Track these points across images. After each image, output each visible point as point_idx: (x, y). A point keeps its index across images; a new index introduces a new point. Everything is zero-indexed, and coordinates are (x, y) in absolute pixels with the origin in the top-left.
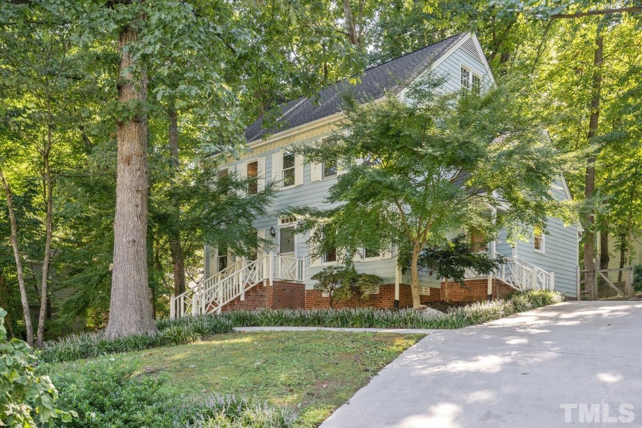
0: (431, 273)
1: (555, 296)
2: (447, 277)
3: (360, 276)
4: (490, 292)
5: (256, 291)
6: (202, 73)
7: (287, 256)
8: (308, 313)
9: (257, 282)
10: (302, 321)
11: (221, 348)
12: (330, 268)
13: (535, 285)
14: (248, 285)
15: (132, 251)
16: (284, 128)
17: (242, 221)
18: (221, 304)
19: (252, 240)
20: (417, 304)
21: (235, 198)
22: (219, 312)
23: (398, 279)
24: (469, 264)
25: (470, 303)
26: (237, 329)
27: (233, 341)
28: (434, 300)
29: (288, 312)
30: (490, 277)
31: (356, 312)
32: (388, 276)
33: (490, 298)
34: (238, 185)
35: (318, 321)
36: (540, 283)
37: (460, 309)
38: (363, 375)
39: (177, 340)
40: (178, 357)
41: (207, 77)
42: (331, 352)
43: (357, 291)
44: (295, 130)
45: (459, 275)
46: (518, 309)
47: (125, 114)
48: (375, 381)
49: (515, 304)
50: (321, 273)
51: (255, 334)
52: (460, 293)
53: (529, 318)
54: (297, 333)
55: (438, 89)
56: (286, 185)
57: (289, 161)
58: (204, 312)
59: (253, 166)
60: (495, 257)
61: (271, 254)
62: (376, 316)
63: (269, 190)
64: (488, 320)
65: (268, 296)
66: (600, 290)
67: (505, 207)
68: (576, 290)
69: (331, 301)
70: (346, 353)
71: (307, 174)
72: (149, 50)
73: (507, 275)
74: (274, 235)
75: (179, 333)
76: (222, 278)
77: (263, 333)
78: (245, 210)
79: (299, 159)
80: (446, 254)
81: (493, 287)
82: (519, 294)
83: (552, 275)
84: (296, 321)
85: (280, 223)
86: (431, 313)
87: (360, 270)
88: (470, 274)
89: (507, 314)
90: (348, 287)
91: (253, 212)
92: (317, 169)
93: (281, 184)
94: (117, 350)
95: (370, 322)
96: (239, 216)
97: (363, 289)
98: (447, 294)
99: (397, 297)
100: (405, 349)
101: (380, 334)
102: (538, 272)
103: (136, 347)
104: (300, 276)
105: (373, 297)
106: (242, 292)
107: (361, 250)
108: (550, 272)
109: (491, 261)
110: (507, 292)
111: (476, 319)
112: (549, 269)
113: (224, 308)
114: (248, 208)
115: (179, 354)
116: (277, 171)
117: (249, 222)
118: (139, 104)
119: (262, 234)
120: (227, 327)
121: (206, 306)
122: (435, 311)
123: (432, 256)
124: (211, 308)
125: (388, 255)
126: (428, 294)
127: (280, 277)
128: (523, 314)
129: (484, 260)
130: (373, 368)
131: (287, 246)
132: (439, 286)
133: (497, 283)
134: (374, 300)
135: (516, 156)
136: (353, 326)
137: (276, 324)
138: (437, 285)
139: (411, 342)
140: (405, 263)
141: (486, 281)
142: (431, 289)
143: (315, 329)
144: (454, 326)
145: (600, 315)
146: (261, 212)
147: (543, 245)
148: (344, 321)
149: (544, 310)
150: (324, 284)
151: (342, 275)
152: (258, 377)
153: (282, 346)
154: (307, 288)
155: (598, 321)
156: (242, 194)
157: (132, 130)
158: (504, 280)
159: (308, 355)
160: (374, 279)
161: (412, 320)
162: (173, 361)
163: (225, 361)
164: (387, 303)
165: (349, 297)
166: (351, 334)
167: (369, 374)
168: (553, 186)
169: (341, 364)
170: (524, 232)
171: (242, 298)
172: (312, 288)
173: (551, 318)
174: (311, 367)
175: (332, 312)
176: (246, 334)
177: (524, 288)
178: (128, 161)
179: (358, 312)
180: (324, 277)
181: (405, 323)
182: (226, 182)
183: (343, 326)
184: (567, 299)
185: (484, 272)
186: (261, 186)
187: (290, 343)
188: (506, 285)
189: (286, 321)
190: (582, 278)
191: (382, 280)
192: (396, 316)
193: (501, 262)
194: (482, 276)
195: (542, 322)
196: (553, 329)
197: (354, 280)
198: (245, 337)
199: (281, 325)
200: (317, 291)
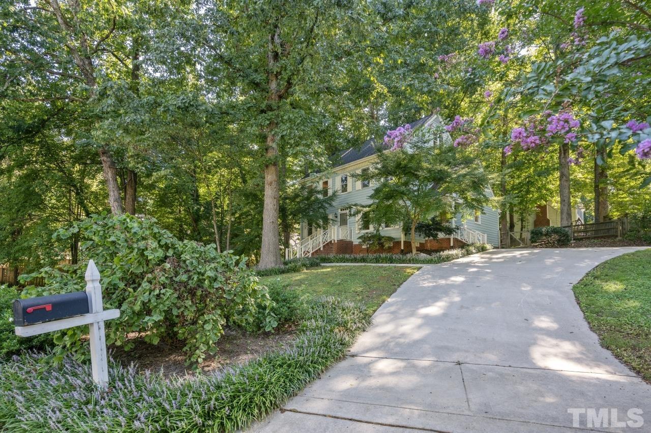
0: (420, 235)
1: (488, 246)
2: (429, 237)
3: (383, 237)
4: (452, 245)
5: (328, 246)
6: (310, 141)
7: (344, 227)
8: (358, 256)
9: (329, 241)
10: (355, 260)
11: (318, 274)
12: (367, 233)
13: (476, 240)
14: (324, 242)
15: (272, 227)
16: (342, 164)
17: (321, 210)
18: (311, 252)
19: (326, 220)
20: (414, 251)
21: (317, 199)
22: (310, 256)
23: (403, 238)
24: (441, 230)
25: (443, 251)
26: (323, 264)
27: (322, 270)
28: (422, 249)
29: (347, 256)
30: (452, 237)
31: (383, 255)
32: (398, 237)
33: (453, 248)
34: (319, 192)
35: (363, 260)
36: (479, 240)
37: (438, 253)
38: (393, 287)
39: (295, 270)
40: (298, 278)
41: (312, 143)
42: (374, 275)
43: (382, 245)
44: (347, 165)
45: (435, 236)
46: (469, 253)
47: (270, 162)
48: (399, 290)
49: (467, 251)
50: (362, 236)
51: (332, 267)
52: (435, 245)
53: (476, 258)
54: (354, 266)
55: (426, 145)
56: (343, 192)
57: (344, 180)
58: (303, 256)
59: (326, 183)
60: (454, 226)
61: (336, 227)
62: (394, 258)
63: (334, 194)
64: (454, 259)
65: (335, 248)
66: (511, 242)
67: (461, 201)
68: (498, 243)
69: (368, 250)
70: (382, 276)
71: (354, 186)
72: (284, 133)
73: (461, 236)
74: (336, 217)
75: (296, 266)
76: (311, 239)
77: (336, 266)
78: (322, 205)
79: (350, 180)
80: (428, 226)
81: (454, 242)
82: (468, 245)
83: (486, 235)
84: (352, 260)
85: (339, 211)
86: (423, 256)
87: (382, 234)
88: (441, 235)
89: (463, 256)
90: (377, 243)
91: (327, 205)
92: (359, 184)
93: (340, 191)
94: (267, 275)
95: (391, 261)
96: (319, 208)
97: (385, 244)
98: (429, 246)
99: (402, 248)
100: (412, 274)
101: (398, 267)
102: (478, 234)
103: (276, 273)
104: (351, 237)
105: (390, 248)
106: (321, 245)
107: (383, 225)
108: (484, 234)
109: (452, 229)
110: (461, 244)
111: (448, 259)
112: (484, 232)
113: (313, 254)
114: (324, 204)
115: (297, 277)
116: (338, 185)
117: (325, 210)
118: (276, 157)
119: (331, 217)
120: (317, 263)
121: (304, 252)
122: (425, 255)
123: (421, 226)
124: (306, 254)
125: (397, 227)
126: (419, 246)
127: (340, 238)
128: (472, 256)
129: (449, 228)
130: (397, 284)
131: (344, 222)
132: (424, 242)
133: (456, 240)
134: (390, 249)
135: (468, 177)
136: (382, 263)
137: (341, 262)
138: (423, 241)
139: (415, 271)
140: (407, 230)
141: (449, 239)
142: (420, 243)
143: (363, 264)
144: (436, 262)
145: (515, 256)
146: (331, 205)
147: (480, 219)
148: (377, 261)
149: (484, 254)
150: (364, 242)
151: (373, 236)
152: (340, 288)
153: (348, 273)
154: (354, 243)
155: (514, 259)
156: (320, 196)
157: (272, 169)
158: (459, 238)
159: (363, 277)
160: (390, 239)
161: (413, 259)
162: (296, 280)
163: (322, 280)
164: (396, 250)
165: (377, 248)
166: (382, 267)
167: (396, 287)
168: (486, 190)
169: (381, 282)
170: (471, 214)
171: (322, 249)
172: (357, 243)
173: (488, 258)
174: (366, 283)
175: (371, 256)
176: (328, 267)
177: (471, 242)
178: (271, 184)
179: (384, 256)
180: (364, 238)
181: (410, 261)
182: (312, 191)
183: (376, 263)
184: (495, 248)
185: (449, 234)
186: (330, 192)
187: (352, 271)
188: (460, 241)
189: (347, 261)
190: (501, 237)
191: (394, 239)
192: (404, 257)
193: (458, 229)
194: (447, 236)
195: (483, 260)
196: (490, 263)
197: (380, 239)
198: (327, 269)
199: (344, 262)
200: (360, 245)
